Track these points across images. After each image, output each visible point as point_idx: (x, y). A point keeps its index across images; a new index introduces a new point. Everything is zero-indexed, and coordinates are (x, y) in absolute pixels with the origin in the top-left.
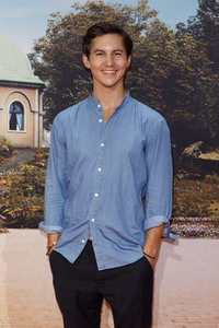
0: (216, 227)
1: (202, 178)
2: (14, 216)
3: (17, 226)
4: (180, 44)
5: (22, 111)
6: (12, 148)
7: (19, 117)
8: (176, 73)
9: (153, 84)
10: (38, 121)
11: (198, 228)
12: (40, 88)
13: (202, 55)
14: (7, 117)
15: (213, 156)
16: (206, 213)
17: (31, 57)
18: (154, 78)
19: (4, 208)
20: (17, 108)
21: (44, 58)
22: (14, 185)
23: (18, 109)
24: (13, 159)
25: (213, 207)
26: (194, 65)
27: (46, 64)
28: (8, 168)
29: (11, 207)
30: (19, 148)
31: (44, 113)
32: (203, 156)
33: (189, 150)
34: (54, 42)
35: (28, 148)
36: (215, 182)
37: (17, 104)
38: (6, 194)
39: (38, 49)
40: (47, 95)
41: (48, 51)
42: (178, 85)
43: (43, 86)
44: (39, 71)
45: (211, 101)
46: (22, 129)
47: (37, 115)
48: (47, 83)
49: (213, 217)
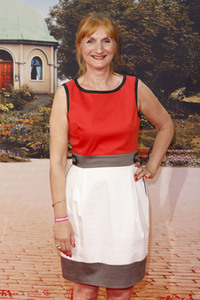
0: (197, 158)
1: (185, 118)
2: (35, 148)
3: (37, 156)
4: (166, 8)
5: (41, 65)
6: (33, 94)
7: (38, 69)
8: (163, 32)
9: (145, 41)
10: (54, 72)
11: (182, 159)
12: (55, 45)
13: (184, 17)
14: (29, 69)
15: (194, 99)
16: (190, 146)
17: (47, 21)
18: (145, 36)
19: (27, 142)
20: (36, 62)
21: (58, 21)
22: (35, 124)
23: (38, 63)
24: (34, 103)
25: (194, 141)
26: (178, 25)
27: (59, 26)
28: (31, 110)
29: (33, 141)
30: (39, 94)
31: (58, 66)
32: (186, 100)
33: (175, 95)
34: (66, 8)
35: (45, 94)
36: (197, 121)
37: (37, 58)
38: (29, 131)
39: (52, 14)
40: (60, 51)
41: (60, 15)
42: (165, 42)
43: (57, 44)
44: (54, 32)
45: (193, 54)
46: (41, 78)
47: (52, 68)
48: (60, 42)
49: (195, 150)
